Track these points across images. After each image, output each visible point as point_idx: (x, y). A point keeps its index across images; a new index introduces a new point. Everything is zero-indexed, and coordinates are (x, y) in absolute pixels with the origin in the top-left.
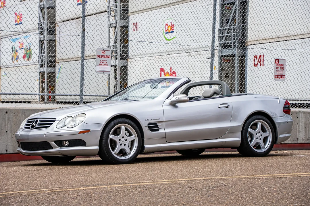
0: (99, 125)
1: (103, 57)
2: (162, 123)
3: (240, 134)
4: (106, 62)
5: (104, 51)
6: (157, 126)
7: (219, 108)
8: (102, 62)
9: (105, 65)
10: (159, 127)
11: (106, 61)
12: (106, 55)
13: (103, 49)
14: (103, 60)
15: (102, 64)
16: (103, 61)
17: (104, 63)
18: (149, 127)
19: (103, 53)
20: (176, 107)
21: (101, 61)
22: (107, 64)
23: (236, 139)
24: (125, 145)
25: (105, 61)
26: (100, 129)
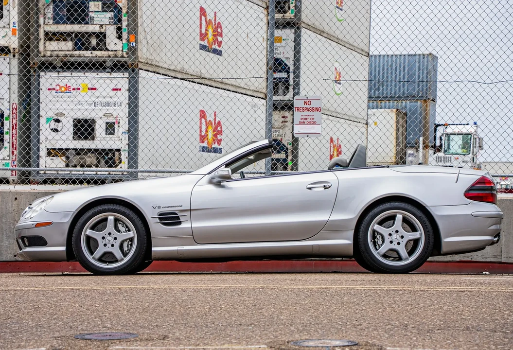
0: (65, 214)
1: (307, 109)
2: (188, 213)
3: (351, 233)
4: (313, 119)
5: (308, 101)
6: (178, 218)
7: (310, 189)
8: (306, 119)
9: (310, 122)
10: (182, 219)
11: (313, 117)
12: (311, 106)
13: (307, 98)
14: (306, 115)
15: (306, 121)
16: (306, 117)
17: (309, 120)
18: (161, 219)
19: (306, 103)
20: (223, 187)
21: (302, 117)
22: (314, 121)
23: (345, 241)
24: (113, 245)
25: (310, 117)
26: (68, 220)
